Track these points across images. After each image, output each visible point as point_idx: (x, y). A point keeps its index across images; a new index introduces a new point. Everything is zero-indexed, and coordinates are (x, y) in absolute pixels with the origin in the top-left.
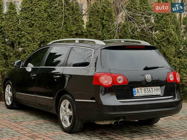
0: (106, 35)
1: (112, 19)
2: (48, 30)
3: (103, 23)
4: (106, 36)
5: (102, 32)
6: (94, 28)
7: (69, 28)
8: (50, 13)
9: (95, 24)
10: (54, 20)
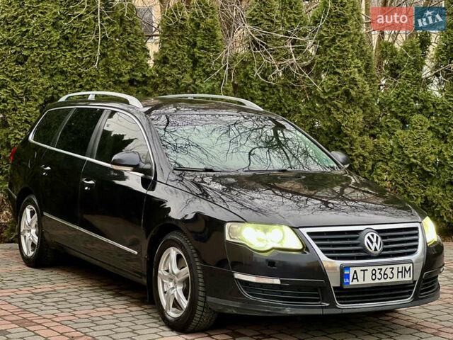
0: (201, 82)
1: (215, 46)
2: (62, 72)
3: (193, 55)
4: (201, 85)
5: (191, 76)
6: (174, 66)
7: (114, 66)
8: (68, 31)
9: (175, 58)
10: (76, 48)
